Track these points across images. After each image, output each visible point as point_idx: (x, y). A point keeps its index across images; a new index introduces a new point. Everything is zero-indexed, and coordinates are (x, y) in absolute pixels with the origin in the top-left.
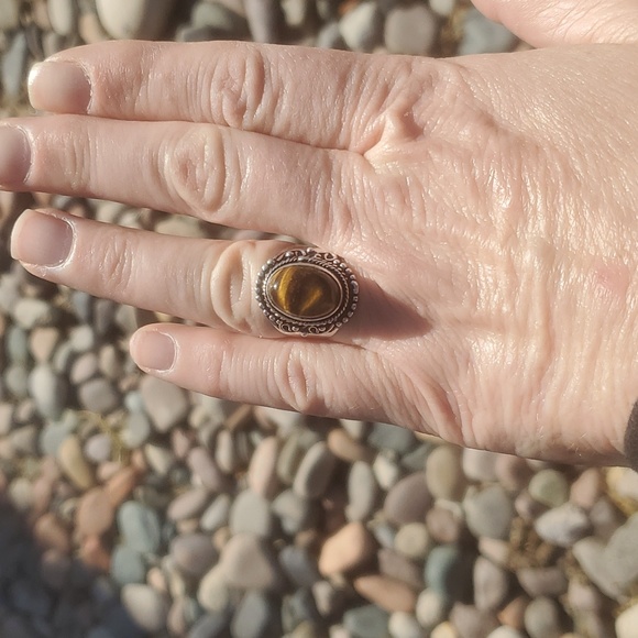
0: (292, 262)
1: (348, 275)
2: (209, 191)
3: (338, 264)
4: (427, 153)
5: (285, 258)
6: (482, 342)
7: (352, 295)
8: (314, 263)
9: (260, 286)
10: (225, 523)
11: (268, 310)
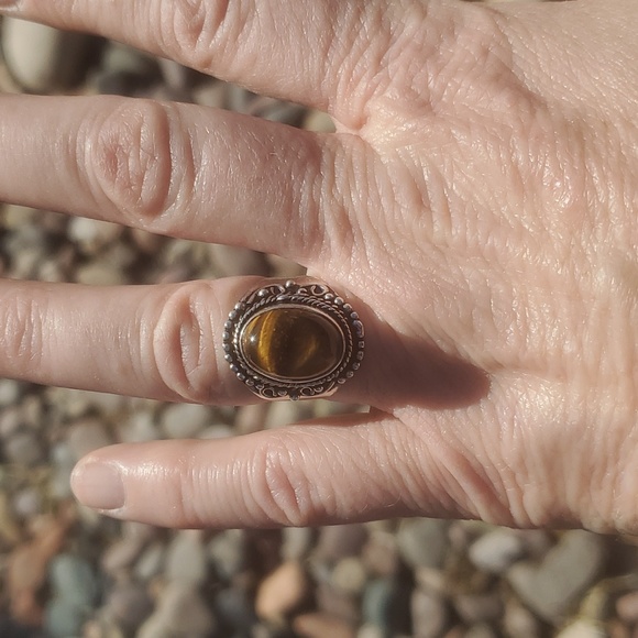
0: (270, 304)
1: (347, 313)
2: (148, 189)
3: (332, 300)
4: (450, 133)
5: (257, 299)
6: (533, 393)
7: (357, 339)
8: (300, 302)
9: (228, 341)
10: (161, 572)
11: (243, 372)
